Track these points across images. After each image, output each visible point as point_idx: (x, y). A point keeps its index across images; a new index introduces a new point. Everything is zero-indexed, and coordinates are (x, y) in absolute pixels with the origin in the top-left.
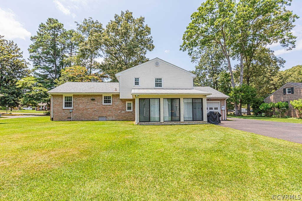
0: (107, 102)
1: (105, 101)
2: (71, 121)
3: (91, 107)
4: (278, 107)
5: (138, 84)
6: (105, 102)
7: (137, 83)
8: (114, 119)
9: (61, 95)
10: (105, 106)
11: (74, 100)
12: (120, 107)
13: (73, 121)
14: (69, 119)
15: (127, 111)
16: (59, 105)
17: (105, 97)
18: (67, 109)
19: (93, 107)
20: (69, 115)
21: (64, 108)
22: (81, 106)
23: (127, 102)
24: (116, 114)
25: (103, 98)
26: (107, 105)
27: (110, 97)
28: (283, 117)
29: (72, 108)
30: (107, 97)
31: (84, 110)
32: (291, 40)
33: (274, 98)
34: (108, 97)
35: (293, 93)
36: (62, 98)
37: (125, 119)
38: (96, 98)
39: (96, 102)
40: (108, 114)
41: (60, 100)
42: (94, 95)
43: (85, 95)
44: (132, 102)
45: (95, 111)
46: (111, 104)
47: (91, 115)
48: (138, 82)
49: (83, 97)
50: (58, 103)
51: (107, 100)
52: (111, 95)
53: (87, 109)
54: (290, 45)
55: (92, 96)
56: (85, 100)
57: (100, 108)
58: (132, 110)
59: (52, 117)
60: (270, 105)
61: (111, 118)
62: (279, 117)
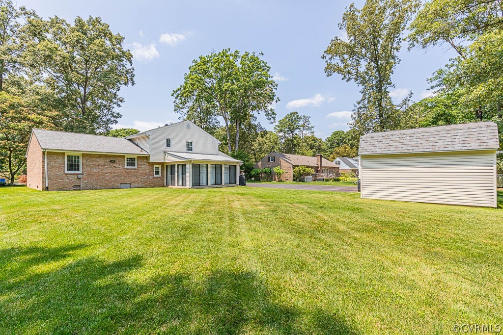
0: (130, 166)
1: (127, 163)
2: (80, 190)
3: (110, 171)
4: (266, 173)
5: (170, 146)
6: (127, 166)
7: (168, 145)
8: (140, 185)
9: (61, 153)
10: (129, 171)
11: (85, 161)
12: (148, 171)
13: (82, 190)
14: (77, 187)
15: (155, 176)
16: (59, 167)
17: (127, 159)
18: (74, 174)
19: (113, 171)
20: (77, 182)
21: (66, 172)
22: (95, 170)
23: (155, 166)
24: (142, 180)
25: (126, 160)
26: (132, 169)
27: (134, 159)
28: (267, 181)
29: (80, 172)
30: (130, 159)
31: (99, 175)
32: (273, 116)
33: (261, 164)
34: (132, 159)
35: (274, 161)
36: (64, 158)
37: (153, 185)
38: (117, 160)
39: (117, 165)
40: (133, 180)
41: (59, 160)
42: (113, 156)
43: (102, 155)
44: (160, 166)
45: (116, 176)
46: (136, 167)
47: (109, 181)
48: (170, 144)
49: (98, 157)
50: (57, 165)
51: (131, 161)
52: (135, 156)
53: (103, 174)
54: (272, 120)
55: (111, 156)
56: (101, 162)
57: (122, 172)
58: (160, 175)
59: (47, 186)
60: (259, 171)
61: (136, 185)
62: (265, 181)
